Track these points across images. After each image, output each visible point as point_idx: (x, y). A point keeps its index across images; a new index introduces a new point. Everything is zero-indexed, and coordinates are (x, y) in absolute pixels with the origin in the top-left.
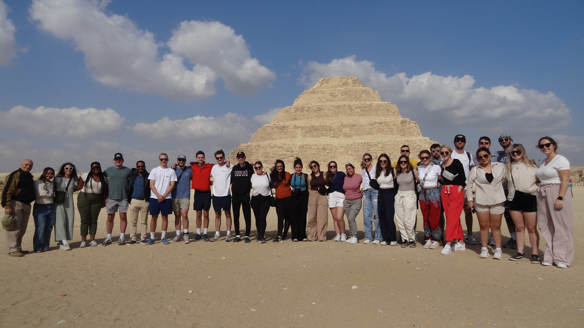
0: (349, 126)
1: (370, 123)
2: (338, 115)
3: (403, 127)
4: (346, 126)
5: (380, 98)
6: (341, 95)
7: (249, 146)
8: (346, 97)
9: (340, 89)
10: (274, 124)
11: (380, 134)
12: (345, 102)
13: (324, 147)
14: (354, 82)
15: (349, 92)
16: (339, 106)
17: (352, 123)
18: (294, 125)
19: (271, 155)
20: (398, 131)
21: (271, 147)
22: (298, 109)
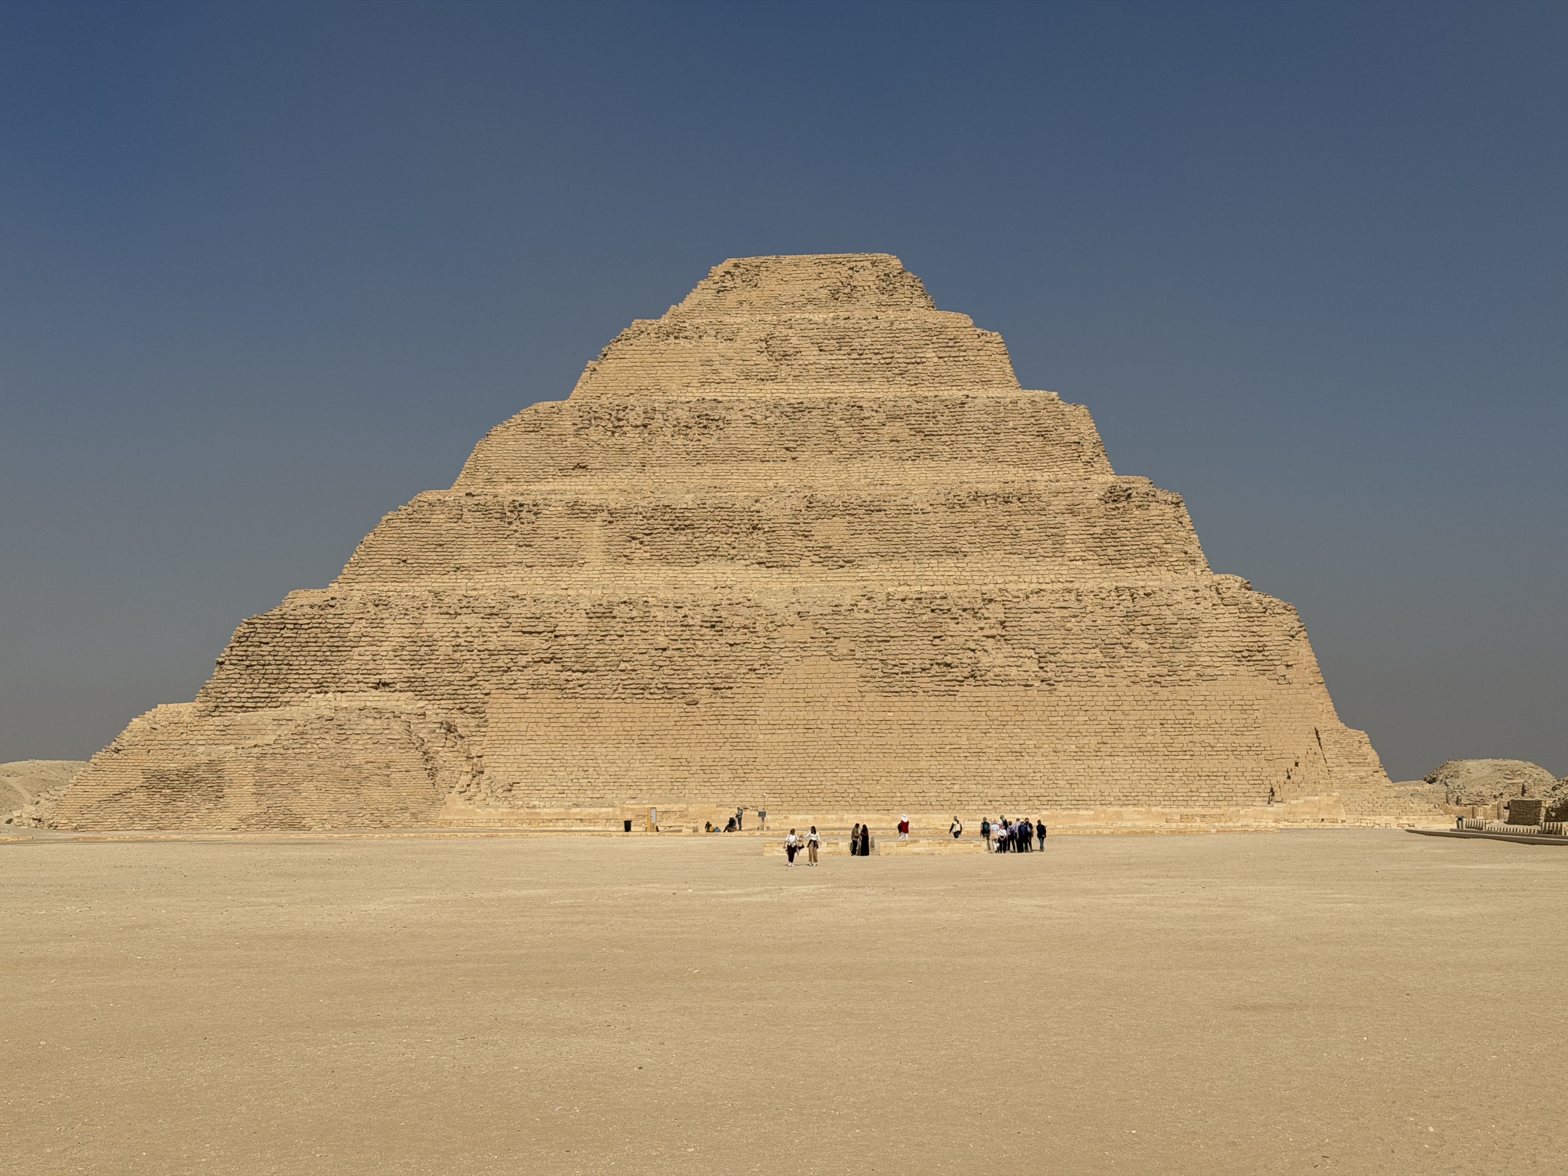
0: (847, 510)
1: (951, 496)
2: (794, 454)
3: (1112, 522)
4: (829, 511)
5: (1008, 368)
6: (815, 350)
7: (332, 603)
8: (841, 359)
9: (816, 318)
10: (472, 490)
11: (999, 555)
12: (835, 387)
13: (716, 614)
14: (884, 284)
15: (854, 335)
16: (799, 408)
17: (863, 495)
18: (569, 497)
19: (444, 649)
20: (1090, 542)
21: (444, 610)
22: (595, 418)
